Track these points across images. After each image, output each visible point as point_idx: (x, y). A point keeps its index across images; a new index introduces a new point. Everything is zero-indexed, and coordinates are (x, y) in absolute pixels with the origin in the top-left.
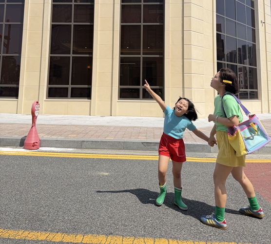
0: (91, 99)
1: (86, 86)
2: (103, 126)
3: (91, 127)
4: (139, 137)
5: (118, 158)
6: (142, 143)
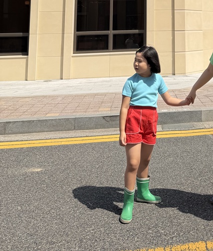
0: (27, 55)
1: (20, 34)
2: (44, 97)
3: (25, 100)
4: (100, 109)
5: (63, 143)
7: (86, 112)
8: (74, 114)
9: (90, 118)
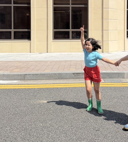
0: (31, 40)
1: (26, 30)
4: (71, 69)
5: (55, 87)
6: (73, 73)
7: (64, 70)
8: (58, 71)
9: (66, 73)
